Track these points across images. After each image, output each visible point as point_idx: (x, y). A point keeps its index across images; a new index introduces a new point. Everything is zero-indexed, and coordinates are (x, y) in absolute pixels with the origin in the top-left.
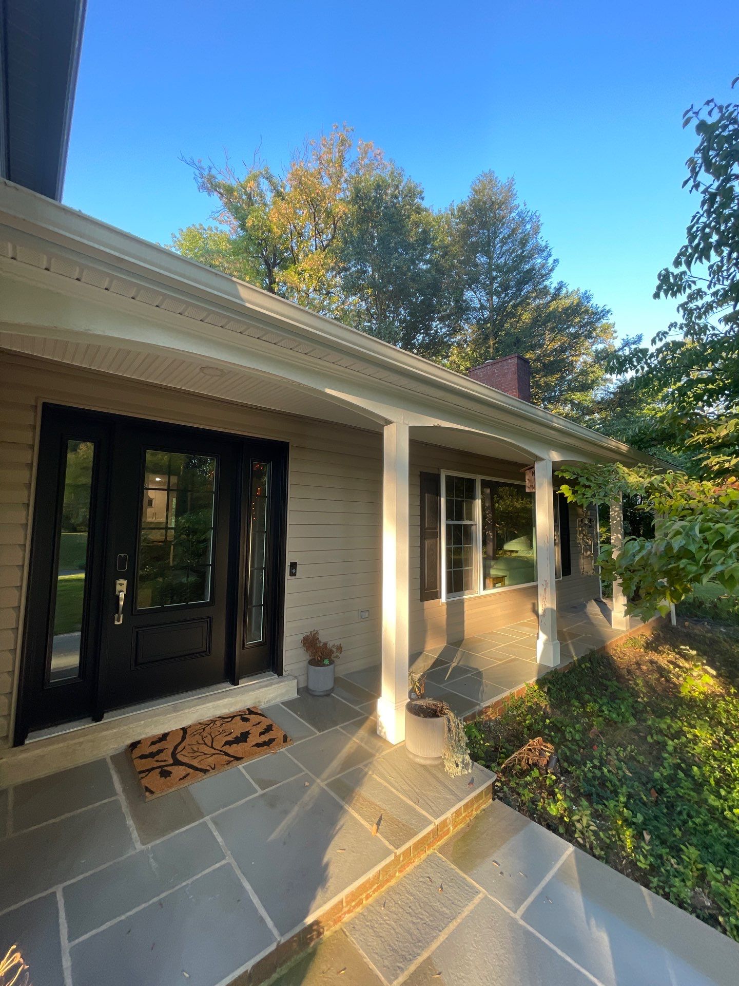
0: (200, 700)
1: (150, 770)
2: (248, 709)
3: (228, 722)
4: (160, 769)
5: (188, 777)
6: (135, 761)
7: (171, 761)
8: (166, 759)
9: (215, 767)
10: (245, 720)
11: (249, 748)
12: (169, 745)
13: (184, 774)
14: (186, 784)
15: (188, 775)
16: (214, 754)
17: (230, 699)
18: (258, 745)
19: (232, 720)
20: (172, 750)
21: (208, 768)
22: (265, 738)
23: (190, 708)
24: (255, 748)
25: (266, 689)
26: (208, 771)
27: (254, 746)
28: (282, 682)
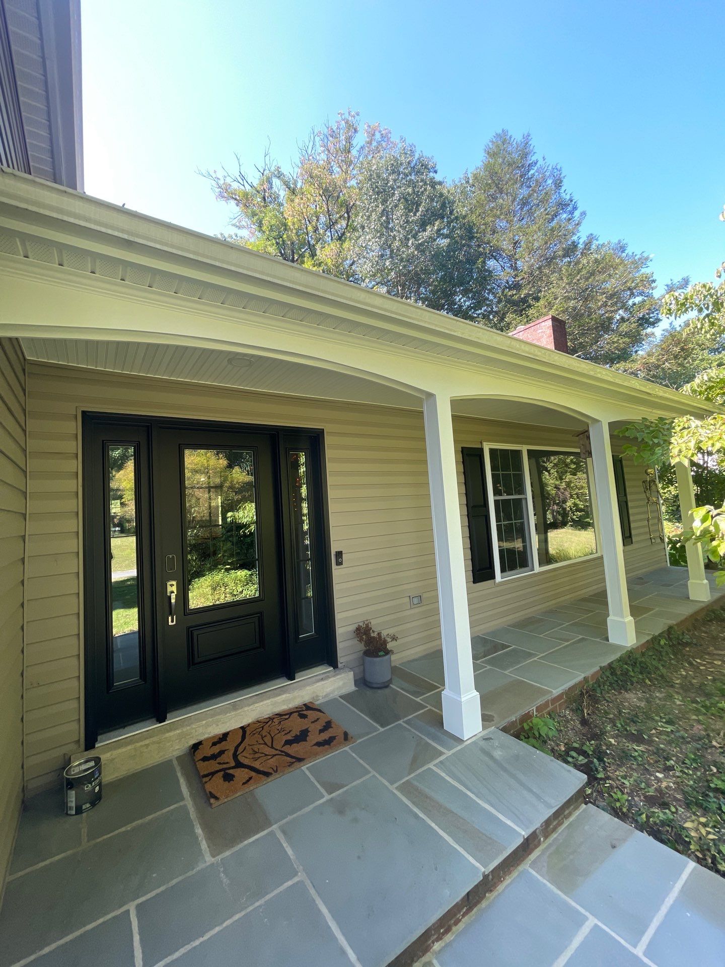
0: (258, 697)
1: (212, 774)
2: (305, 705)
3: (286, 719)
4: (222, 773)
5: (252, 781)
6: (197, 763)
7: (233, 764)
8: (228, 761)
9: (277, 770)
10: (303, 716)
11: (309, 748)
12: (230, 745)
13: (247, 777)
14: (252, 788)
15: (250, 778)
16: (276, 755)
17: (288, 695)
18: (318, 744)
19: (290, 717)
20: (232, 752)
21: (271, 771)
22: (325, 736)
23: (249, 705)
24: (316, 747)
25: (323, 682)
26: (271, 774)
27: (315, 745)
28: (338, 675)
